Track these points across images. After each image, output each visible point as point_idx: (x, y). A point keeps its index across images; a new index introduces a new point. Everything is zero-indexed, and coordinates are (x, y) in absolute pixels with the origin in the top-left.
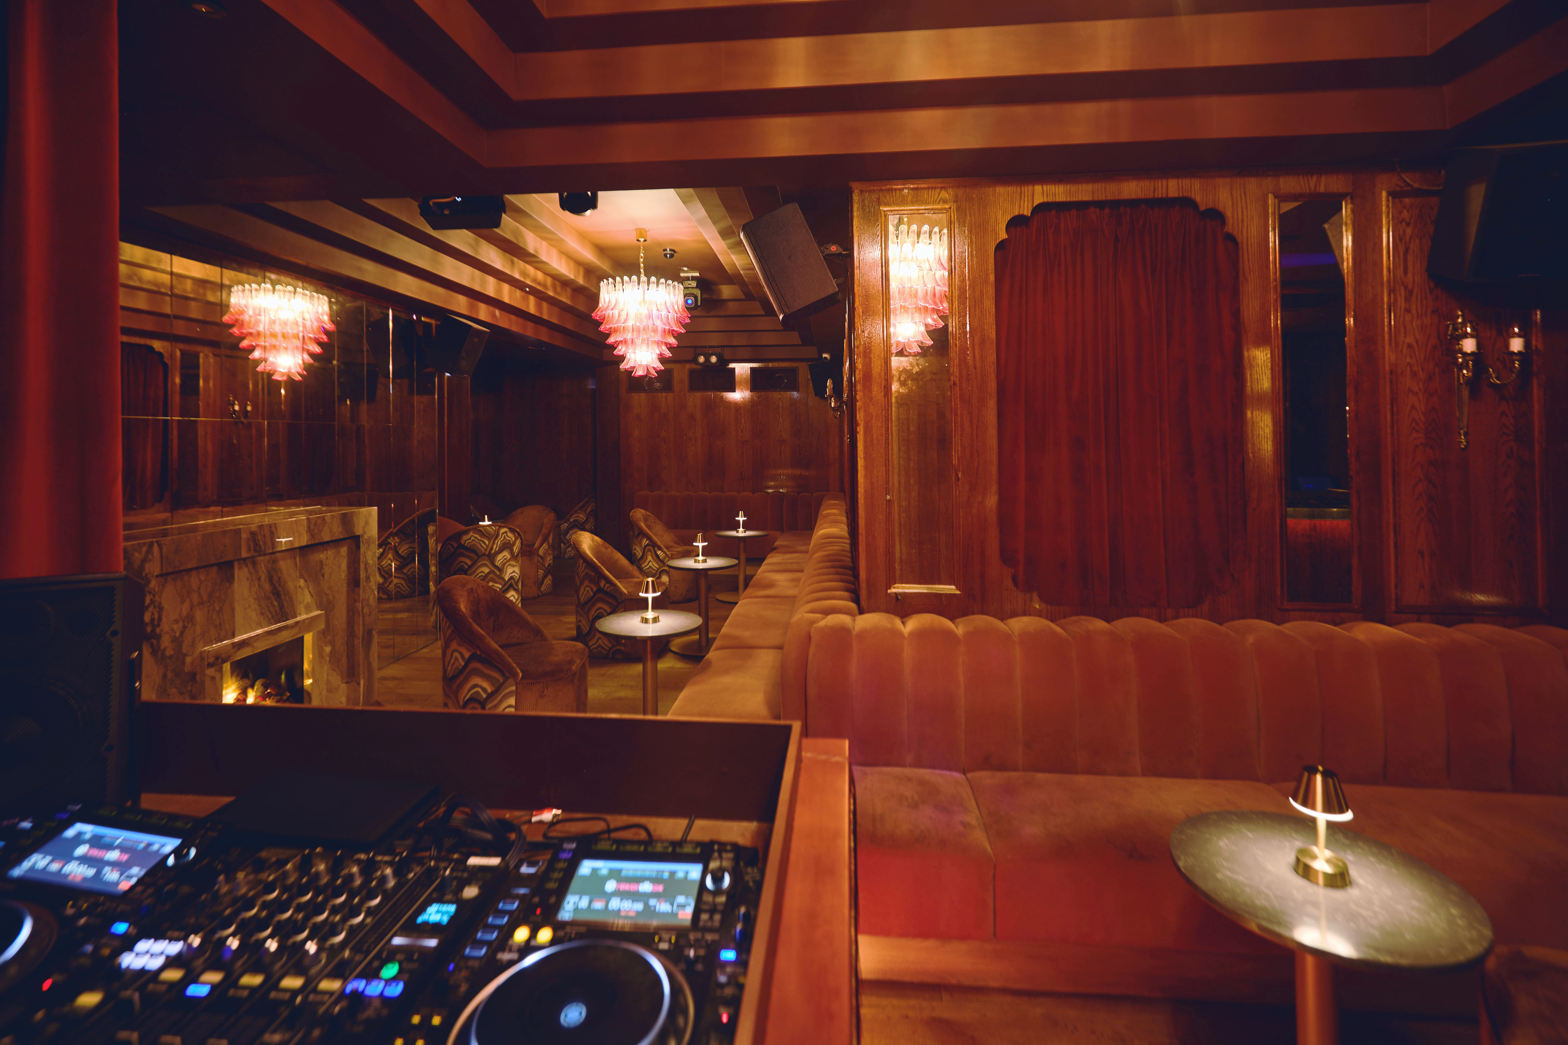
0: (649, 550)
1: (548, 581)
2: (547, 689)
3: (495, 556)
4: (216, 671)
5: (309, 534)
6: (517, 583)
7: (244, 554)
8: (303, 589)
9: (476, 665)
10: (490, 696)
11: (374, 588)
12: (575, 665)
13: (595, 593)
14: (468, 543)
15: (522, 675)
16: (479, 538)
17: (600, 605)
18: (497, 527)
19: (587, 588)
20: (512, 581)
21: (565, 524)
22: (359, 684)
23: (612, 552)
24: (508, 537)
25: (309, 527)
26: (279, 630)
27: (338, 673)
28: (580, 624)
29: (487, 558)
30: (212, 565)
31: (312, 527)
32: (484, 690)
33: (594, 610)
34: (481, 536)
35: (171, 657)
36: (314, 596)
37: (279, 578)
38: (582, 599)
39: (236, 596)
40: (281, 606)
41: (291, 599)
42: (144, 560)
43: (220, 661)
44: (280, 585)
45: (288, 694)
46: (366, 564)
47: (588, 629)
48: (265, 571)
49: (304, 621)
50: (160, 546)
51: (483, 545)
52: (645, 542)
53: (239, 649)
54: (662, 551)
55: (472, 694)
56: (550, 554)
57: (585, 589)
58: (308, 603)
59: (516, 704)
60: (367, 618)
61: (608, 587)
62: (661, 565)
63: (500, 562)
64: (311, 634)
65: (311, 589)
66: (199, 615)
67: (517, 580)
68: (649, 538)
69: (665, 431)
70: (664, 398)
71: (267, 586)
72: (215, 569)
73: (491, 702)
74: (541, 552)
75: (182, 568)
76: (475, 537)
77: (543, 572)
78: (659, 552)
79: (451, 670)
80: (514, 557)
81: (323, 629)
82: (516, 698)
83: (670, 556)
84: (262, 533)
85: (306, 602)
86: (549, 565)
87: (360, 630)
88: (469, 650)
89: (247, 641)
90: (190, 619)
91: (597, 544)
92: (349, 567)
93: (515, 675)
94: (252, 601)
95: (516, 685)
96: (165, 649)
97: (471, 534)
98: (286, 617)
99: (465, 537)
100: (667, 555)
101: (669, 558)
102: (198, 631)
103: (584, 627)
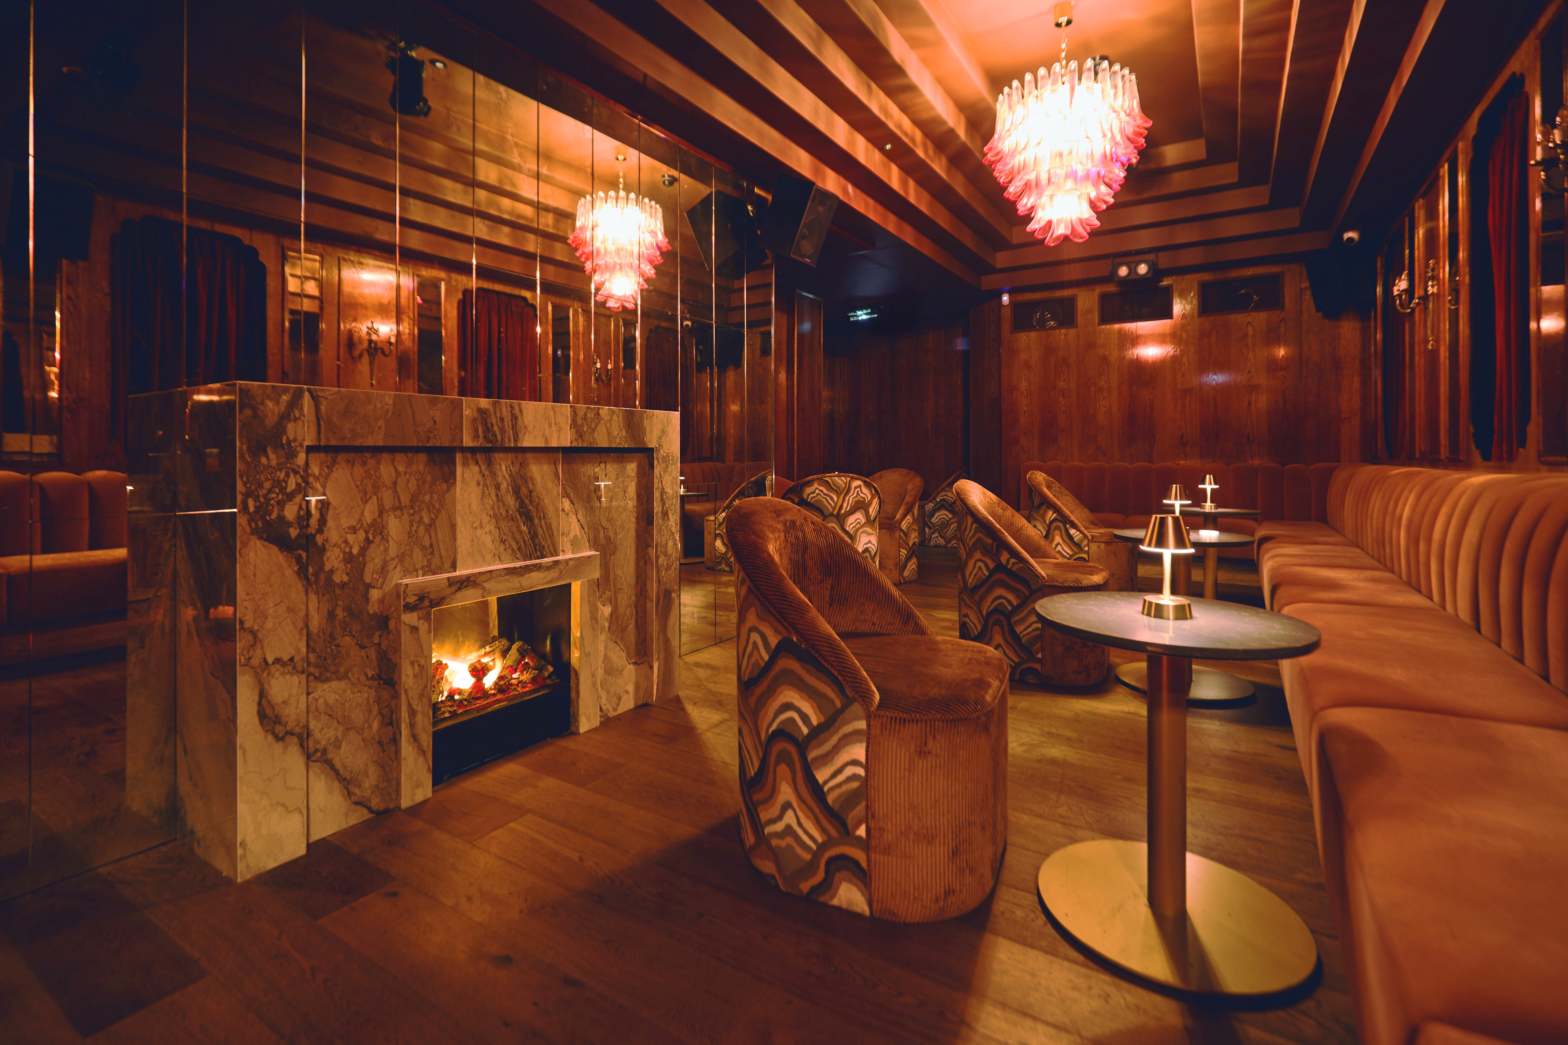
0: (1057, 528)
1: (912, 565)
2: (934, 738)
3: (845, 518)
4: (419, 619)
5: (573, 430)
6: (873, 558)
7: (467, 441)
8: (568, 514)
9: (787, 663)
10: (818, 732)
11: (674, 529)
12: (991, 691)
13: (992, 573)
14: (812, 498)
15: (880, 700)
16: (825, 491)
17: (1000, 592)
18: (849, 479)
19: (980, 564)
20: (867, 554)
21: (931, 504)
22: (651, 668)
23: (1013, 516)
24: (862, 493)
25: (574, 421)
26: (527, 569)
27: (622, 647)
28: (967, 620)
29: (835, 520)
30: (417, 450)
31: (579, 422)
32: (805, 718)
33: (989, 600)
34: (827, 490)
35: (343, 585)
36: (586, 528)
37: (531, 492)
38: (970, 582)
39: (459, 507)
40: (534, 535)
41: (549, 526)
42: (286, 417)
43: (426, 603)
44: (531, 502)
45: (551, 669)
46: (663, 492)
47: (979, 629)
48: (507, 477)
49: (567, 561)
50: (315, 398)
51: (830, 501)
52: (1051, 515)
53: (459, 589)
54: (1078, 529)
55: (782, 723)
56: (915, 530)
57: (975, 564)
58: (576, 536)
59: (867, 759)
60: (664, 572)
61: (1014, 564)
62: (1076, 550)
63: (851, 526)
64: (579, 583)
65: (580, 516)
66: (394, 526)
67: (873, 554)
68: (1057, 510)
69: (1064, 381)
70: (1063, 337)
71: (510, 500)
72: (422, 457)
73: (819, 746)
74: (904, 526)
75: (358, 442)
76: (821, 491)
77: (906, 552)
78: (1072, 531)
79: (747, 667)
80: (869, 522)
81: (598, 579)
82: (867, 747)
83: (1090, 538)
84: (498, 414)
85: (572, 535)
86: (914, 544)
87: (653, 589)
88: (777, 631)
89: (472, 579)
90: (378, 529)
91: (989, 500)
92: (639, 496)
93: (865, 697)
94: (486, 519)
95: (868, 718)
96: (332, 571)
97: (816, 485)
98: (542, 553)
99: (808, 490)
100: (1085, 536)
101: (1089, 540)
102: (393, 551)
103: (972, 626)
